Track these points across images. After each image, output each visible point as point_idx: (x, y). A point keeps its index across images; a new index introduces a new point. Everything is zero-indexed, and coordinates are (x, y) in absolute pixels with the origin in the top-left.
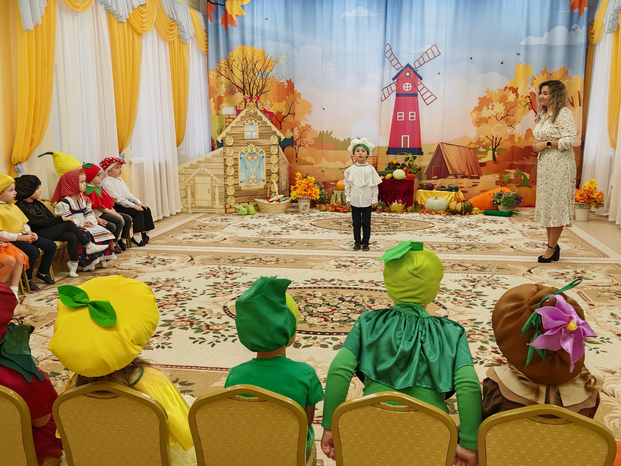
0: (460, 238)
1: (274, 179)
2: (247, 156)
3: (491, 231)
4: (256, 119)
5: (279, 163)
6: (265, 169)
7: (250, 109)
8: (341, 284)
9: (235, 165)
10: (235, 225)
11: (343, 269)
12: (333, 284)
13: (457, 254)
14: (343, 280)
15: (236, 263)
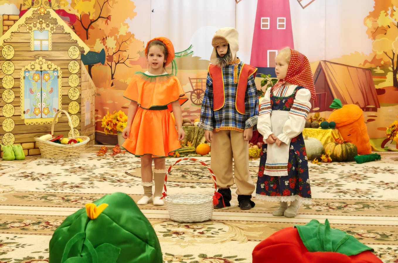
0: (345, 193)
1: (74, 107)
2: (33, 75)
3: (387, 184)
4: (48, 23)
5: (80, 86)
6: (60, 94)
7: (39, 8)
9: (16, 88)
10: (12, 174)
11: (175, 237)
13: (342, 215)
14: (175, 255)
15: (8, 229)
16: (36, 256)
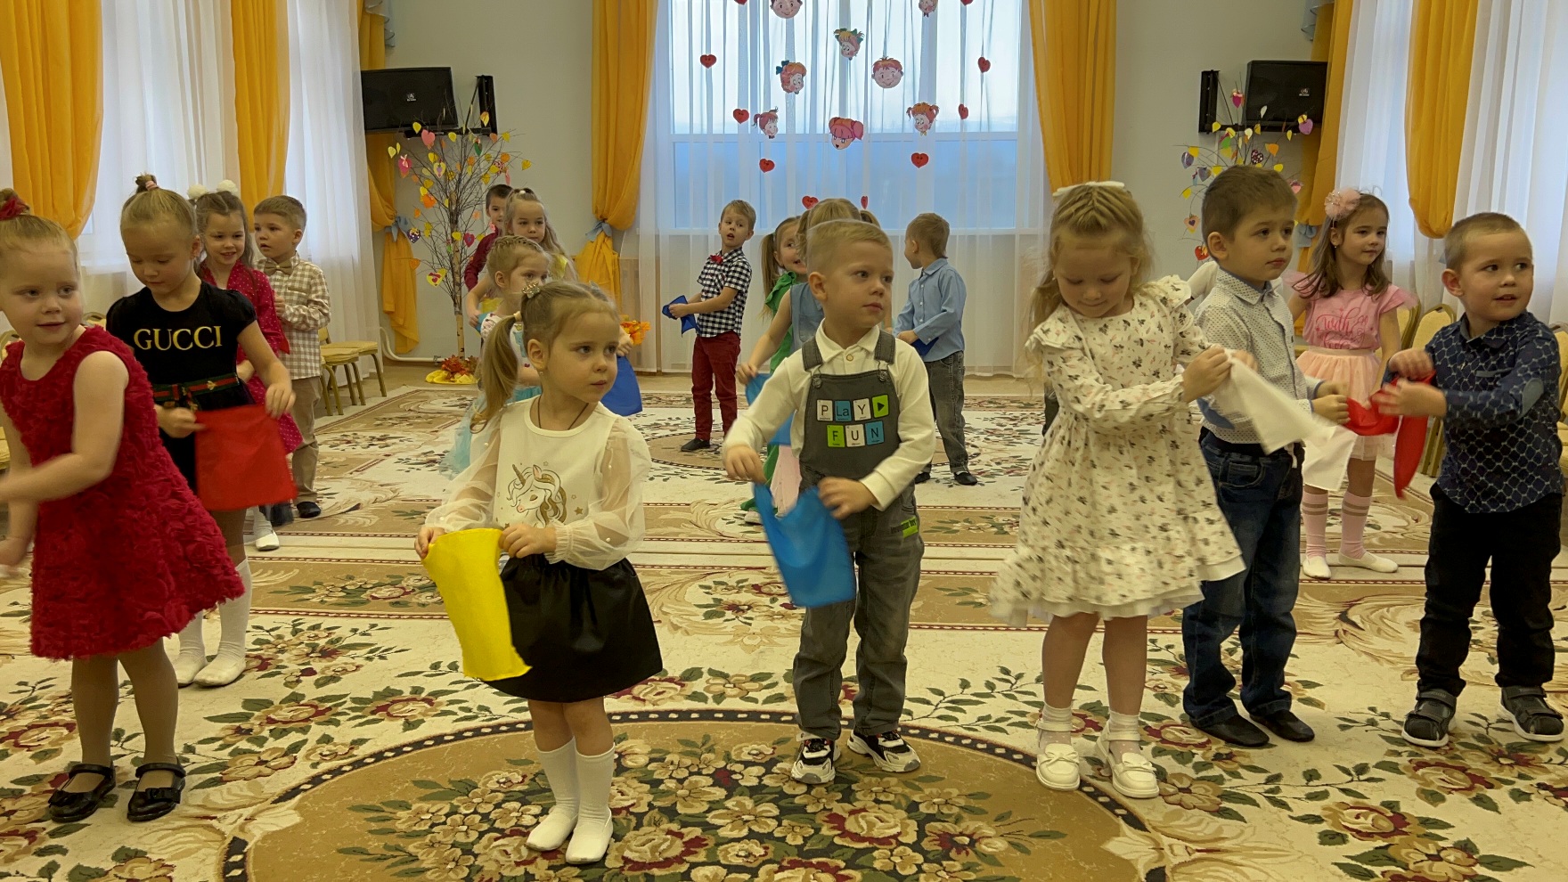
8: (720, 697)
10: (405, 456)
11: (730, 623)
12: (695, 696)
14: (731, 674)
15: (363, 603)
16: (405, 686)
